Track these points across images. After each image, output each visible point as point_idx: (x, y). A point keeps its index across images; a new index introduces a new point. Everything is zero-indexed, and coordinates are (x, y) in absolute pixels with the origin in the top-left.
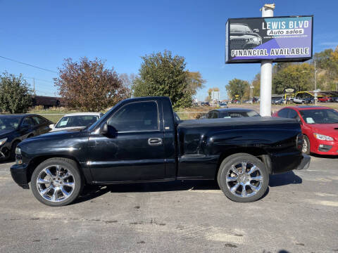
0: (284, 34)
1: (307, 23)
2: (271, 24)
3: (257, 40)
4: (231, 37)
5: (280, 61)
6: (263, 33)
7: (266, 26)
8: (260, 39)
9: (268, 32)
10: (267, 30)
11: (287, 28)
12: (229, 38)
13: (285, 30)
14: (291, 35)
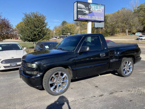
0: (96, 11)
1: (103, 8)
2: (92, 6)
3: (87, 12)
4: (78, 9)
5: (93, 21)
6: (89, 9)
7: (90, 7)
8: (88, 12)
9: (91, 9)
10: (90, 8)
11: (97, 9)
12: (77, 10)
13: (96, 9)
14: (98, 11)
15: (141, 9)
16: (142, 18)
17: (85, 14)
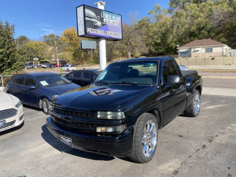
0: (111, 23)
1: (119, 18)
2: (105, 15)
3: (99, 23)
5: (108, 39)
6: (102, 20)
7: (103, 16)
8: (101, 24)
9: (104, 20)
10: (103, 18)
11: (112, 19)
12: (85, 19)
13: (111, 21)
14: (113, 24)
15: (143, 24)
16: (145, 37)
17: (96, 27)
